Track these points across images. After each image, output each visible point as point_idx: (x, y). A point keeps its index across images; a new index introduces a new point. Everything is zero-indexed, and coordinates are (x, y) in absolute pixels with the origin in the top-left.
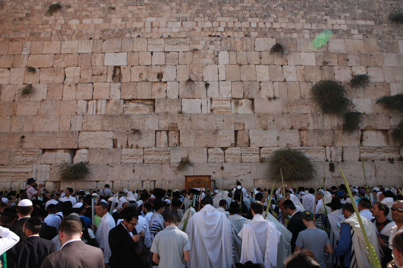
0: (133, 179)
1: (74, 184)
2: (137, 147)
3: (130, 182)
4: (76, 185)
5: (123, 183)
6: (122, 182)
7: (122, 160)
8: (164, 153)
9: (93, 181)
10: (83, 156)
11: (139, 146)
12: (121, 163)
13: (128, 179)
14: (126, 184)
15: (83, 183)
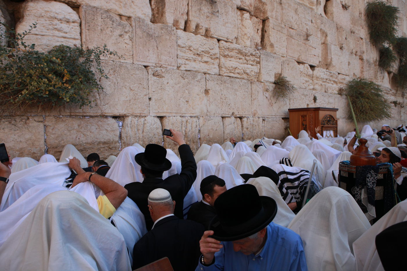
0: (205, 111)
1: (42, 125)
2: (207, 34)
3: (201, 119)
4: (50, 130)
5: (187, 121)
6: (184, 119)
7: (180, 61)
8: (252, 58)
9: (106, 117)
10: (64, 26)
11: (212, 32)
12: (178, 68)
13: (197, 112)
14: (194, 125)
15: (75, 123)
